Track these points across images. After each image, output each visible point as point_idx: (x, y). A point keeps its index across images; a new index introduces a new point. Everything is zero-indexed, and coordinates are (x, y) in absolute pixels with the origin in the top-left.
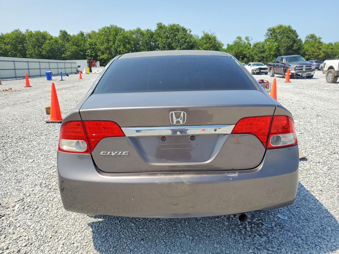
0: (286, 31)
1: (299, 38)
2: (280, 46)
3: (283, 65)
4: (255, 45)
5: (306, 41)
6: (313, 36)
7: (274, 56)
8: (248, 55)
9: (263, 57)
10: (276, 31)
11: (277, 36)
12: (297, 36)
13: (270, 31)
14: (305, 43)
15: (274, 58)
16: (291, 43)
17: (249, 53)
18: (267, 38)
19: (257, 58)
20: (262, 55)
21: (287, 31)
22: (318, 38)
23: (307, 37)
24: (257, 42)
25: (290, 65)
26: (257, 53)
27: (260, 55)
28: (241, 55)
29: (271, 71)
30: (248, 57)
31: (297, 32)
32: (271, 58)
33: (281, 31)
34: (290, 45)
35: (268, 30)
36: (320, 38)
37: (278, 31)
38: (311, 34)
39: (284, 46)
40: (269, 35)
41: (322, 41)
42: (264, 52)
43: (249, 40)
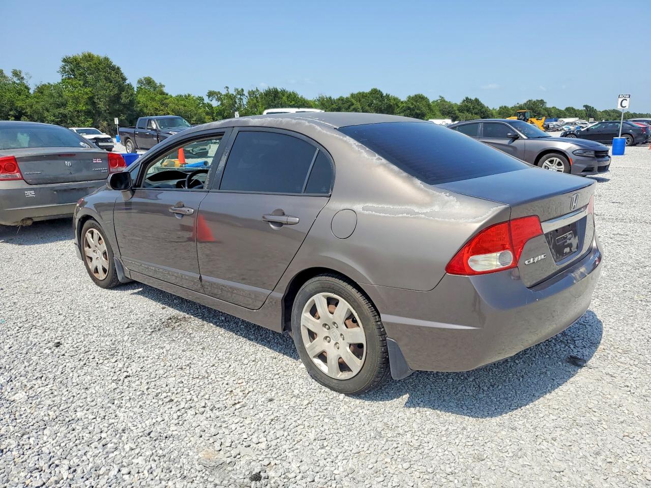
0: (101, 66)
1: (127, 82)
2: (95, 96)
3: (156, 134)
4: (41, 90)
5: (140, 89)
6: (149, 82)
7: (88, 115)
8: (28, 110)
9: (65, 116)
10: (82, 65)
11: (85, 74)
12: (124, 79)
13: (68, 62)
14: (138, 92)
15: (88, 119)
16: (116, 91)
17: (31, 106)
18: (64, 77)
19: (52, 118)
20: (62, 110)
21: (105, 68)
22: (158, 85)
23: (140, 82)
24: (43, 83)
25: (170, 132)
26: (48, 106)
27: (57, 111)
28: (11, 110)
29: (129, 144)
30: (29, 114)
31: (122, 70)
32: (82, 118)
33: (92, 66)
34: (114, 96)
35: (65, 61)
36: (162, 86)
37: (85, 65)
38: (146, 77)
39: (104, 96)
40: (68, 71)
41: (165, 90)
42: (64, 105)
43: (22, 78)
